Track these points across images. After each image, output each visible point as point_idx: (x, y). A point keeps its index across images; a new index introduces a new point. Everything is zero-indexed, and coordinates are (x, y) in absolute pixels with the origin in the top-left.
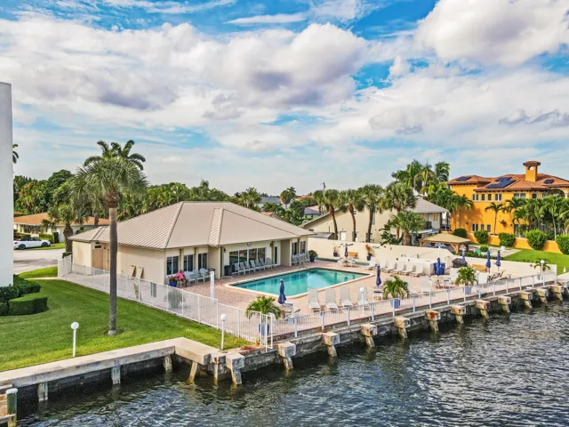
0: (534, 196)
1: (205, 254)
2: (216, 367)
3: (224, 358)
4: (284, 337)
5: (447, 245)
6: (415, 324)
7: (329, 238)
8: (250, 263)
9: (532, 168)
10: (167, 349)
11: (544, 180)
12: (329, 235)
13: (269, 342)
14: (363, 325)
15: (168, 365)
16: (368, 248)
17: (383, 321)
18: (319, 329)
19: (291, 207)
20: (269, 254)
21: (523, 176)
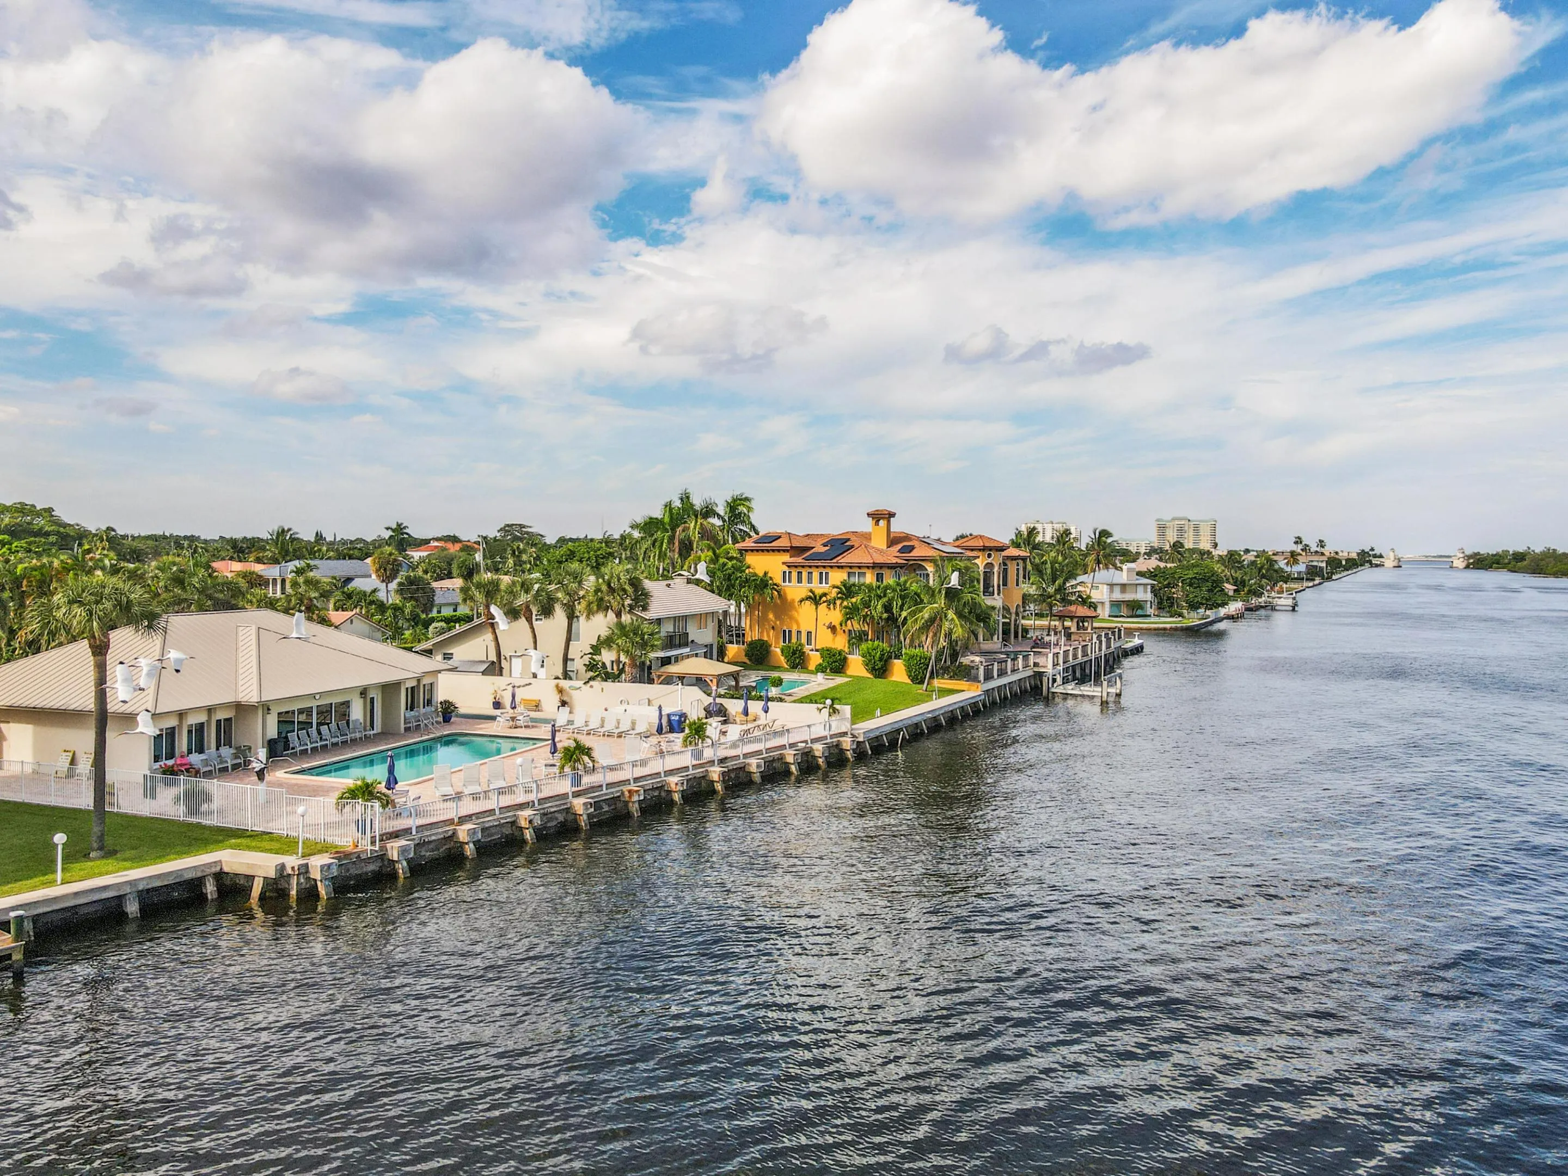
0: (879, 577)
1: (228, 720)
2: (294, 881)
3: (307, 865)
4: (395, 835)
5: (700, 681)
6: (606, 808)
7: (484, 673)
8: (319, 733)
9: (882, 523)
10: (209, 865)
11: (899, 546)
12: (485, 666)
13: (373, 843)
14: (520, 813)
15: (210, 888)
16: (561, 691)
17: (551, 806)
18: (451, 822)
19: (401, 591)
20: (357, 712)
21: (867, 537)
